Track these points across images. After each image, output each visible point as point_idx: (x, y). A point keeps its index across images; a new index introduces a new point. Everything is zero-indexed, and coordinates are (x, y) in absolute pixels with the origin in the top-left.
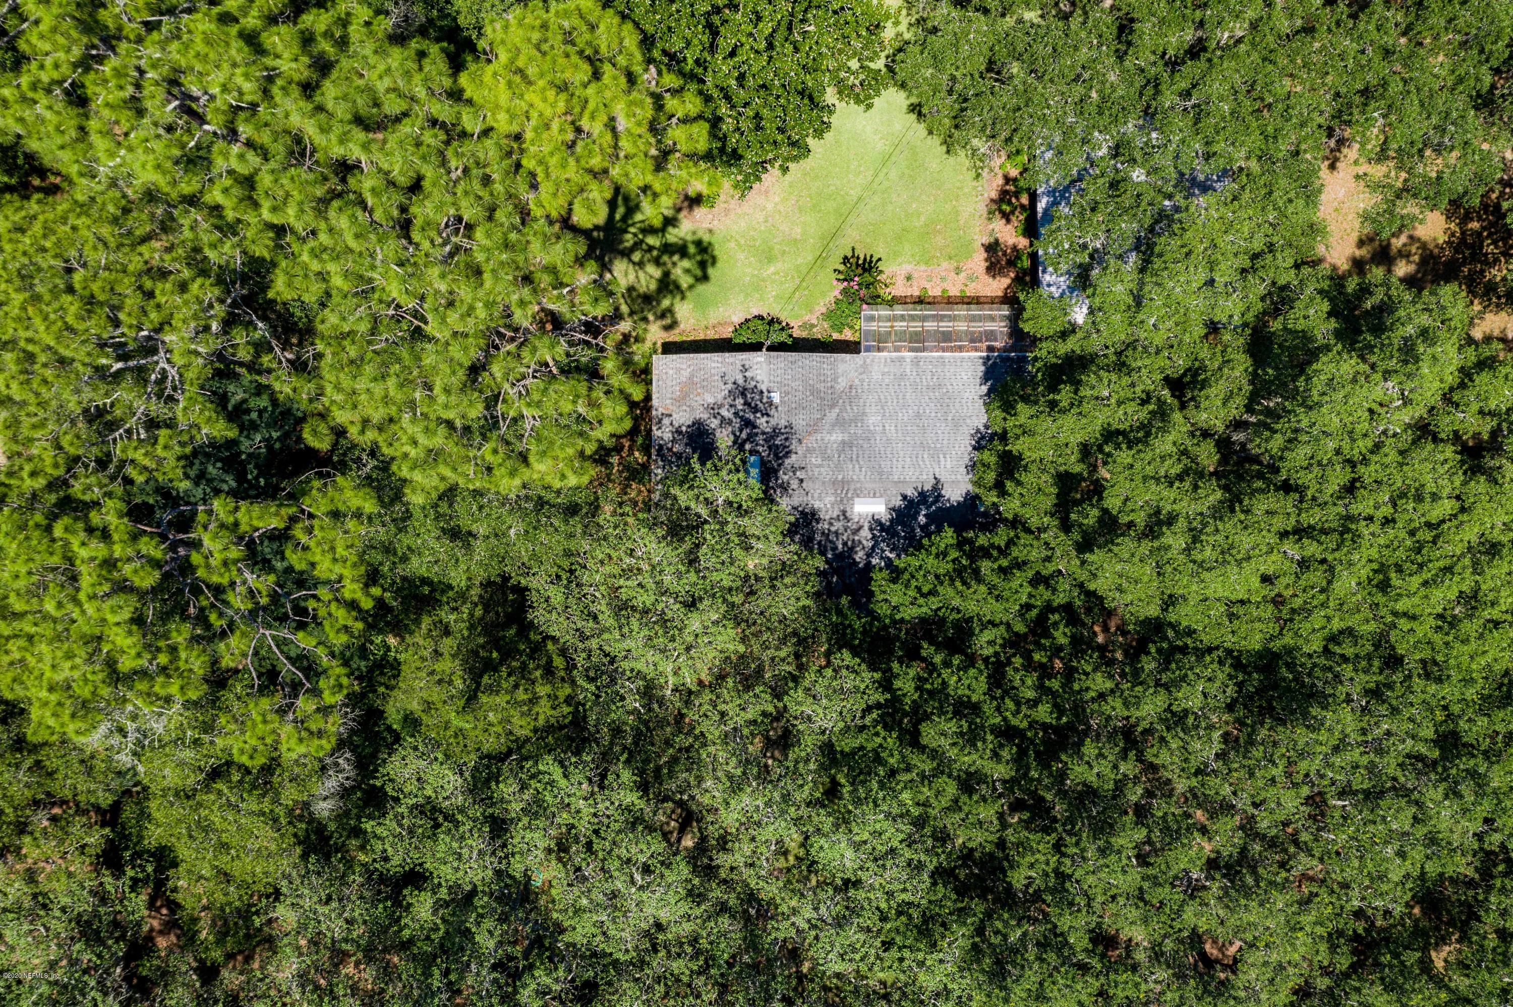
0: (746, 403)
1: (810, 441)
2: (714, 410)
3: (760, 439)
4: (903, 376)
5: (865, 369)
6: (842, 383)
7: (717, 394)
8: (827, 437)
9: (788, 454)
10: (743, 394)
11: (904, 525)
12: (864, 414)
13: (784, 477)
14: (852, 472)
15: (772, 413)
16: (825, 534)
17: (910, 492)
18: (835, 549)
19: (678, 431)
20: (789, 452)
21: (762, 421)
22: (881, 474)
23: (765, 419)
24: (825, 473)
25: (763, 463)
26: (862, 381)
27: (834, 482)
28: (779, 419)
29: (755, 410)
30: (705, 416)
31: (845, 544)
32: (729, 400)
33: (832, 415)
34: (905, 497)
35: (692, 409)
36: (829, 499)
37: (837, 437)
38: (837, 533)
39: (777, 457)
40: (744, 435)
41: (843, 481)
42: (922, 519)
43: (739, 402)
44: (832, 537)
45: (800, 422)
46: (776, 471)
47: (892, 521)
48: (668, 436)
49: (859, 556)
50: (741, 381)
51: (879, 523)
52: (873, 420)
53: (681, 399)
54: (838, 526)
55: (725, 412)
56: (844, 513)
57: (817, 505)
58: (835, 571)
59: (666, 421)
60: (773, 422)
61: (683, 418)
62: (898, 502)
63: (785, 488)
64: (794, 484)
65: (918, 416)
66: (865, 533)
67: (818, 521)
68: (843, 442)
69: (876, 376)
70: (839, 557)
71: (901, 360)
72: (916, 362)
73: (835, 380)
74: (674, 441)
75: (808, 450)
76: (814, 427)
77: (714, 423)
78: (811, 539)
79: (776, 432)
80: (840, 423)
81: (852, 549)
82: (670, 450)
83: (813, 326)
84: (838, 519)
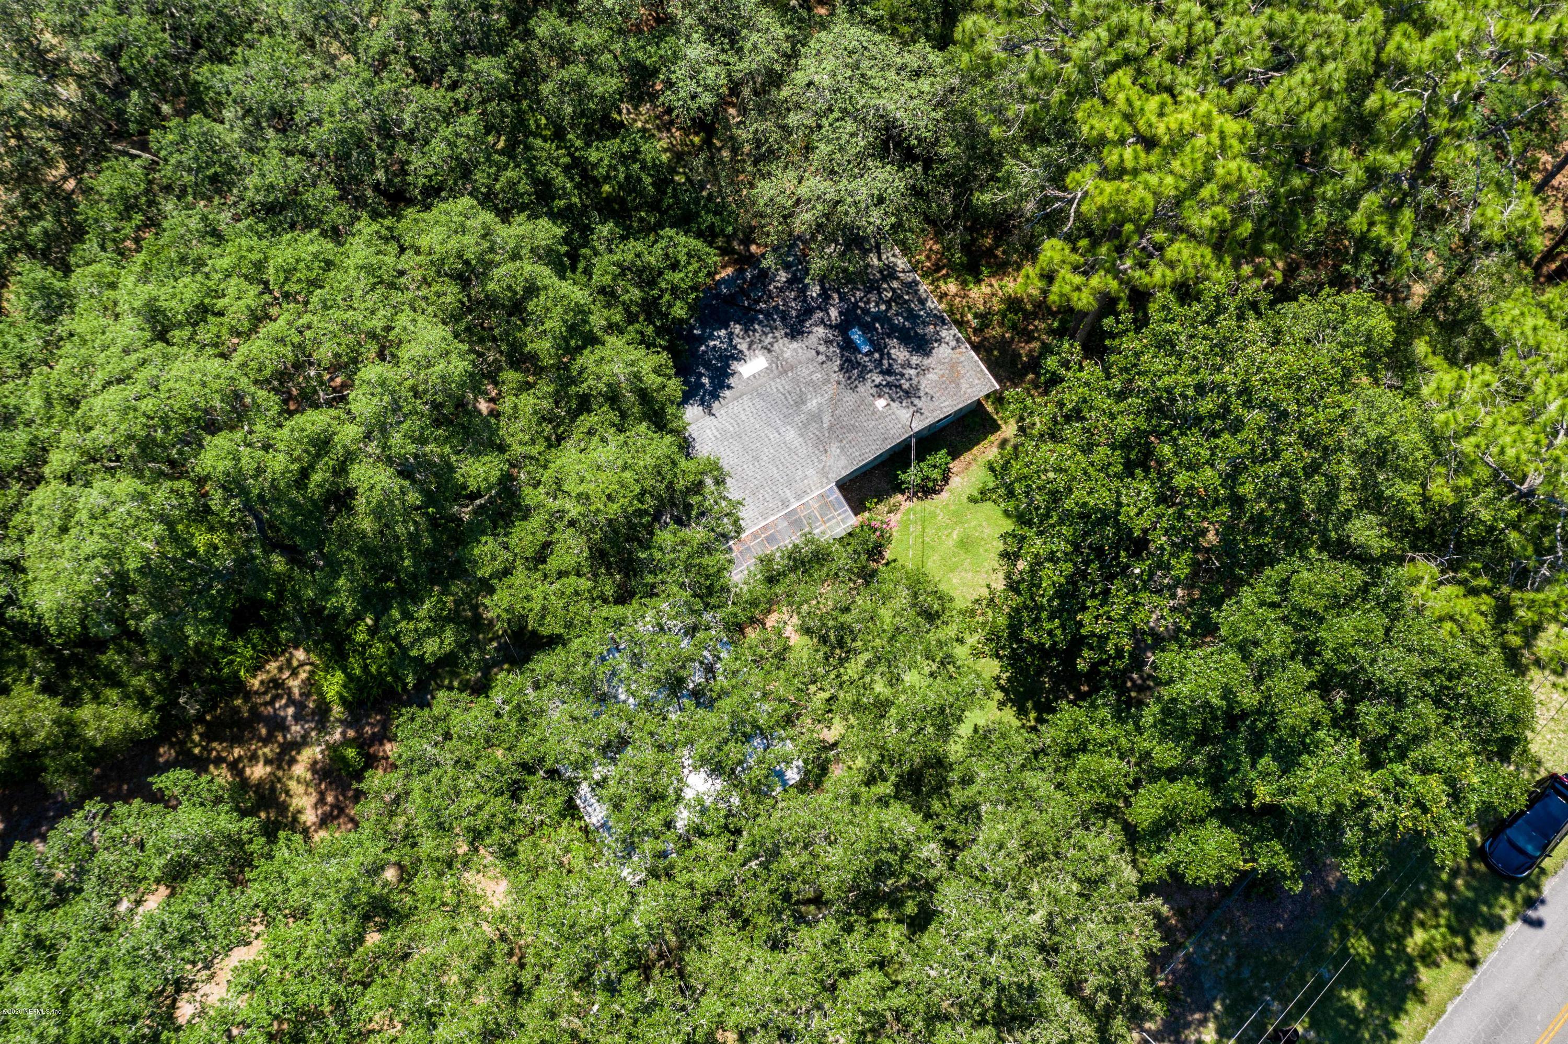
0: (900, 386)
1: (831, 388)
2: (923, 370)
3: (870, 366)
4: (789, 485)
5: (824, 473)
6: (834, 449)
7: (927, 383)
8: (819, 399)
9: (841, 368)
10: (907, 393)
11: (717, 369)
12: (801, 435)
13: (834, 349)
14: (781, 384)
15: (874, 391)
16: (773, 329)
17: (727, 393)
18: (760, 323)
19: (939, 341)
20: (841, 369)
21: (878, 379)
22: (759, 395)
23: (877, 382)
24: (804, 371)
25: (857, 350)
26: (820, 461)
27: (792, 368)
28: (865, 389)
29: (889, 385)
30: (927, 362)
31: (755, 331)
32: (914, 382)
33: (827, 418)
34: (729, 387)
35: (940, 362)
36: (788, 354)
37: (812, 404)
38: (765, 334)
39: (848, 360)
40: (885, 362)
41: (786, 372)
42: (705, 380)
43: (906, 386)
44: (767, 330)
45: (850, 398)
46: (842, 349)
47: (729, 366)
48: (944, 333)
49: (737, 329)
50: (916, 401)
51: (738, 359)
52: (791, 434)
53: (953, 366)
54: (769, 339)
55: (913, 372)
56: (769, 351)
57: (795, 345)
58: (749, 309)
59: (953, 343)
60: (869, 384)
61: (942, 352)
62: (732, 381)
63: (828, 342)
64: (822, 348)
65: (757, 459)
66: (743, 346)
67: (786, 335)
68: (804, 402)
69: (811, 472)
70: (753, 320)
71: (798, 497)
72: (785, 503)
73: (842, 449)
74: (937, 333)
75: (827, 381)
76: (835, 402)
77: (915, 360)
78: (783, 319)
79: (862, 377)
80: (816, 417)
81: (746, 331)
82: (935, 325)
83: (890, 512)
84: (771, 344)
